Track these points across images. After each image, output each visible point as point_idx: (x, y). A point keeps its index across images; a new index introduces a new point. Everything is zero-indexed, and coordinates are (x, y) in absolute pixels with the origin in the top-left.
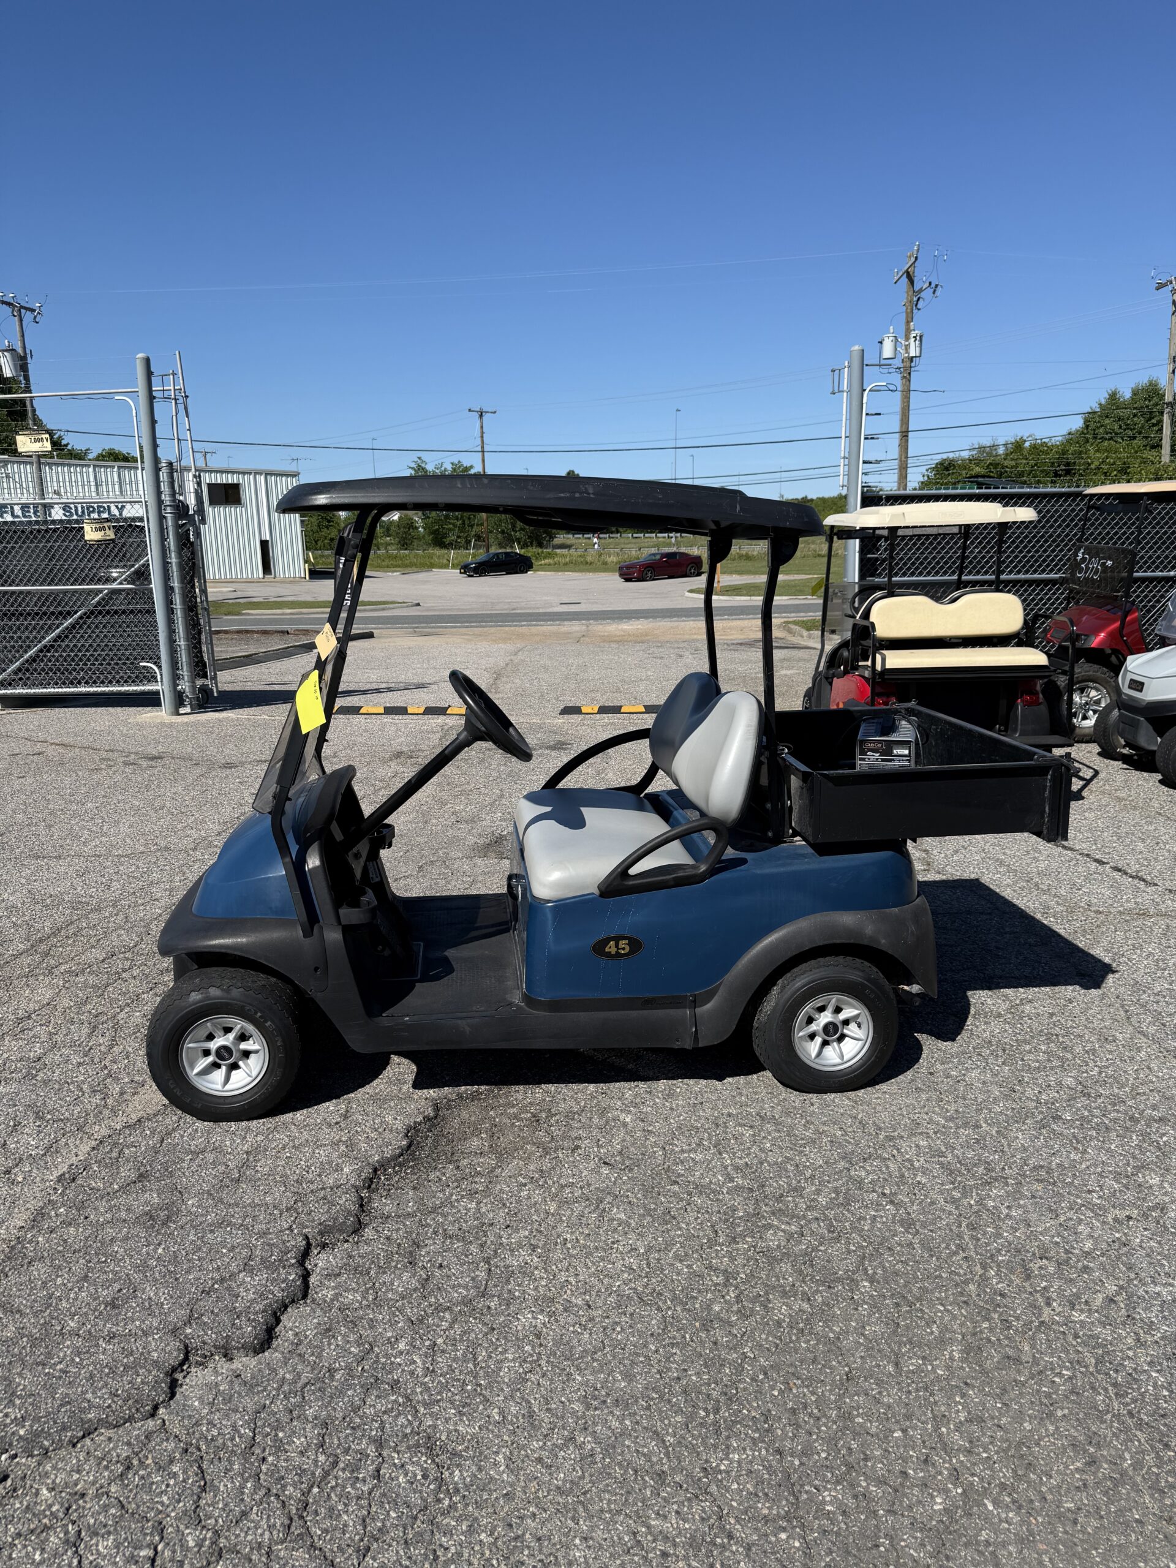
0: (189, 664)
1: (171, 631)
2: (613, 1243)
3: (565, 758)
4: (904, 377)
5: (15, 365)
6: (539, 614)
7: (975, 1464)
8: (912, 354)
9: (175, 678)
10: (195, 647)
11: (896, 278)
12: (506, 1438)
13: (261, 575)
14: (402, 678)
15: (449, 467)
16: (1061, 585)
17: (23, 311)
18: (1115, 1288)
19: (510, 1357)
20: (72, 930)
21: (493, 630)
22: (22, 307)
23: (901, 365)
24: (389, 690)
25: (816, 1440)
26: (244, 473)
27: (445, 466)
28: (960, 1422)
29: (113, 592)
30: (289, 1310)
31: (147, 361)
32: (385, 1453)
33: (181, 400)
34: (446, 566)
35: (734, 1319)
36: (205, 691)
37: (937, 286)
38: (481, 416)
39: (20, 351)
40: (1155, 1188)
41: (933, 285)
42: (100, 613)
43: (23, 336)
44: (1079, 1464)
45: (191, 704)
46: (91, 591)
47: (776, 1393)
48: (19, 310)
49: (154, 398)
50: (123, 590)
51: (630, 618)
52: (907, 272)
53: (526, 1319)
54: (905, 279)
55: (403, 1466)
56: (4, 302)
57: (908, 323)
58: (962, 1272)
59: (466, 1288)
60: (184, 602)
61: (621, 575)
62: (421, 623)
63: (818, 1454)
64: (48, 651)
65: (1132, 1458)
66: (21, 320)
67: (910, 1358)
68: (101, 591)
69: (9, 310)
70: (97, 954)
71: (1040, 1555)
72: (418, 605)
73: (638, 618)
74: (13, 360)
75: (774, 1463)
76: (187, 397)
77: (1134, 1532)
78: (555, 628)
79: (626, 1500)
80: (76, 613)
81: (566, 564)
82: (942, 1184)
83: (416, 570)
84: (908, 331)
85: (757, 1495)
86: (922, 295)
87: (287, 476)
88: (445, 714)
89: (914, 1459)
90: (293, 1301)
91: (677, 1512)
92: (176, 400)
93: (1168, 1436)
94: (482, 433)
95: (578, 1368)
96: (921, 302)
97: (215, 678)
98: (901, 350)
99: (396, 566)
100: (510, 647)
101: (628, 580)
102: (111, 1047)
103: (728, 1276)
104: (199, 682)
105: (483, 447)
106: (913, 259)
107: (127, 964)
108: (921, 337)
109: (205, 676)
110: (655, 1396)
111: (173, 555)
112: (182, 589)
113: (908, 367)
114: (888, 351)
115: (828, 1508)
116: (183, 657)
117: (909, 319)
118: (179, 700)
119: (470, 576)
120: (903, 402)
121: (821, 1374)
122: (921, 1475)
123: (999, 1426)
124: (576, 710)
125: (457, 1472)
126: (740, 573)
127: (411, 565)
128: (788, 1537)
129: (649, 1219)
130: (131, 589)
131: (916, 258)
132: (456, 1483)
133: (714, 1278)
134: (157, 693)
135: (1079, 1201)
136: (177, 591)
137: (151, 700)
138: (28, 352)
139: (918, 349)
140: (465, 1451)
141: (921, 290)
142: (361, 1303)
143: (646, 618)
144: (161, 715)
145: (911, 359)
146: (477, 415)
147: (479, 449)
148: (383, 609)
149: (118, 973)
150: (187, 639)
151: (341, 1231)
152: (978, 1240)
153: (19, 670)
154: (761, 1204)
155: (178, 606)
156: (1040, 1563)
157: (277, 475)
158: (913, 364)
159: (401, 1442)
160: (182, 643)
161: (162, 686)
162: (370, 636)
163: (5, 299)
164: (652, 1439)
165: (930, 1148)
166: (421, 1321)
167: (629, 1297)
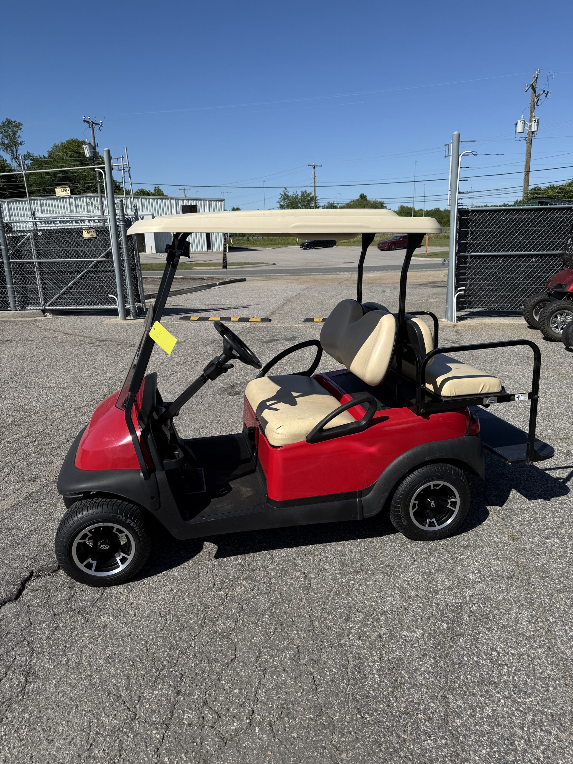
0: (132, 296)
1: (122, 280)
2: (164, 586)
3: (291, 345)
4: (528, 142)
5: (91, 152)
6: (330, 269)
7: (263, 710)
8: (533, 130)
9: (124, 301)
10: (135, 288)
11: (526, 89)
12: (63, 672)
13: (206, 250)
14: (240, 303)
15: (300, 194)
16: (559, 257)
17: (94, 125)
18: (386, 631)
19: (87, 635)
20: (21, 422)
21: (304, 277)
22: (93, 123)
23: (527, 136)
24: (229, 308)
25: (197, 689)
26: (199, 200)
27: (298, 193)
28: (269, 689)
29: (99, 262)
30: (7, 604)
31: (109, 152)
32: (8, 673)
33: (127, 170)
34: (295, 244)
35: (196, 627)
36: (140, 308)
37: (548, 92)
38: (314, 168)
39: (93, 144)
40: (440, 582)
41: (546, 92)
42: (92, 271)
43: (94, 137)
44: (311, 716)
45: (133, 315)
46: (89, 261)
47: (193, 665)
48: (92, 124)
49: (113, 169)
50: (103, 261)
51: (374, 271)
52: (532, 86)
53: (105, 618)
54: (531, 89)
55: (12, 679)
56: (85, 121)
57: (531, 113)
58: (317, 615)
59: (87, 602)
60: (129, 267)
61: (379, 248)
62: (271, 273)
63: (194, 696)
64: (71, 289)
65: (339, 716)
66: (93, 129)
67: (265, 655)
68: (93, 261)
69: (87, 124)
70: (25, 434)
71: (265, 756)
72: (275, 264)
73: (378, 271)
74: (90, 149)
75: (172, 698)
76: (130, 168)
77: (318, 752)
78: (336, 276)
79: (97, 706)
80: (82, 271)
81: (354, 242)
82: (335, 570)
83: (280, 246)
84: (531, 117)
85: (155, 711)
86: (540, 97)
87: (219, 201)
88: (248, 321)
89: (236, 704)
90: (10, 600)
91: (115, 715)
92: (124, 170)
93: (364, 707)
94: (315, 176)
95: (113, 644)
96: (539, 101)
97: (144, 302)
98: (527, 128)
99: (271, 245)
100: (303, 286)
101: (382, 250)
102: (6, 477)
103: (207, 606)
104: (137, 304)
105: (315, 184)
106: (535, 78)
107: (34, 439)
108: (538, 120)
109: (140, 302)
110: (138, 660)
111: (124, 244)
112: (128, 260)
113: (530, 137)
114: (520, 129)
115: (183, 721)
116: (129, 293)
117: (533, 110)
118: (127, 312)
119: (305, 249)
120: (527, 156)
121: (220, 658)
122: (235, 711)
123: (286, 693)
124: (311, 320)
125: (32, 685)
126: (441, 246)
127: (279, 244)
128: (156, 733)
129: (188, 576)
130: (105, 261)
131: (537, 78)
132: (29, 690)
133: (199, 607)
134: (117, 309)
135: (397, 585)
136: (126, 261)
137: (114, 313)
138: (96, 144)
139: (536, 127)
140: (42, 676)
141: (539, 95)
142: (38, 604)
143: (382, 270)
144: (118, 320)
145: (533, 133)
146: (312, 168)
147: (313, 185)
148: (258, 266)
149: (28, 443)
150: (131, 284)
151: (48, 570)
152: (335, 600)
153: (58, 298)
154: (244, 573)
155: (126, 268)
156: (264, 760)
157: (214, 201)
158: (533, 135)
159: (18, 668)
160: (128, 286)
161: (118, 306)
162: (244, 280)
163: (86, 119)
164: (125, 680)
165: (341, 551)
166: (59, 615)
167: (155, 613)
